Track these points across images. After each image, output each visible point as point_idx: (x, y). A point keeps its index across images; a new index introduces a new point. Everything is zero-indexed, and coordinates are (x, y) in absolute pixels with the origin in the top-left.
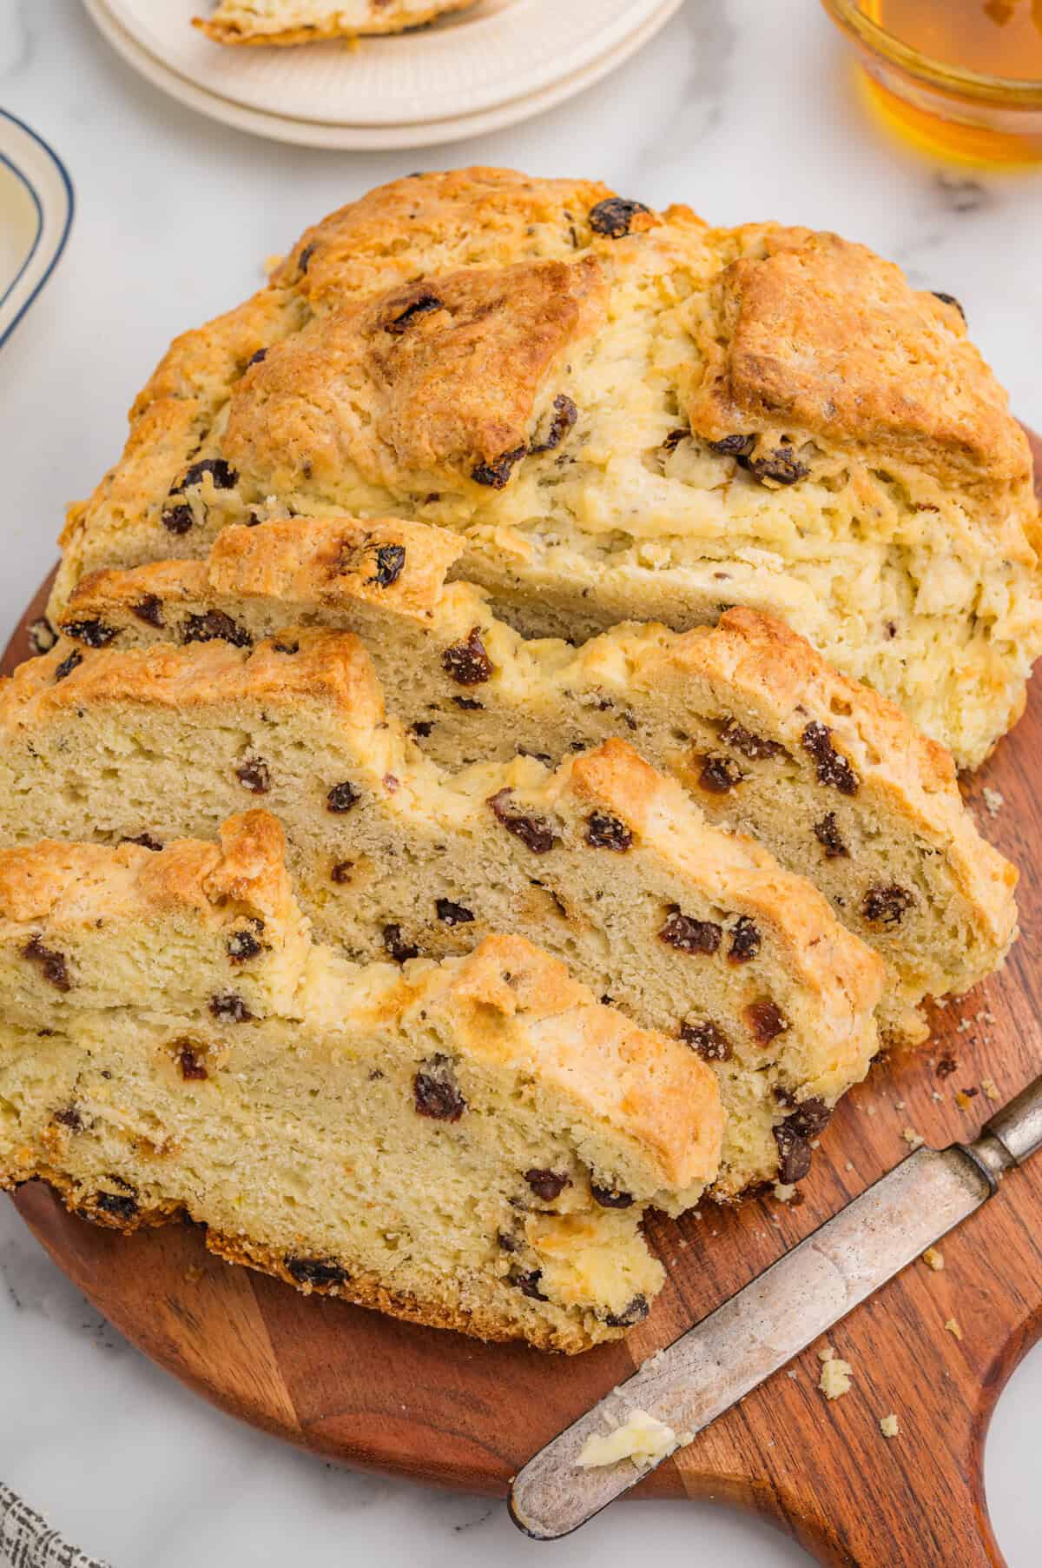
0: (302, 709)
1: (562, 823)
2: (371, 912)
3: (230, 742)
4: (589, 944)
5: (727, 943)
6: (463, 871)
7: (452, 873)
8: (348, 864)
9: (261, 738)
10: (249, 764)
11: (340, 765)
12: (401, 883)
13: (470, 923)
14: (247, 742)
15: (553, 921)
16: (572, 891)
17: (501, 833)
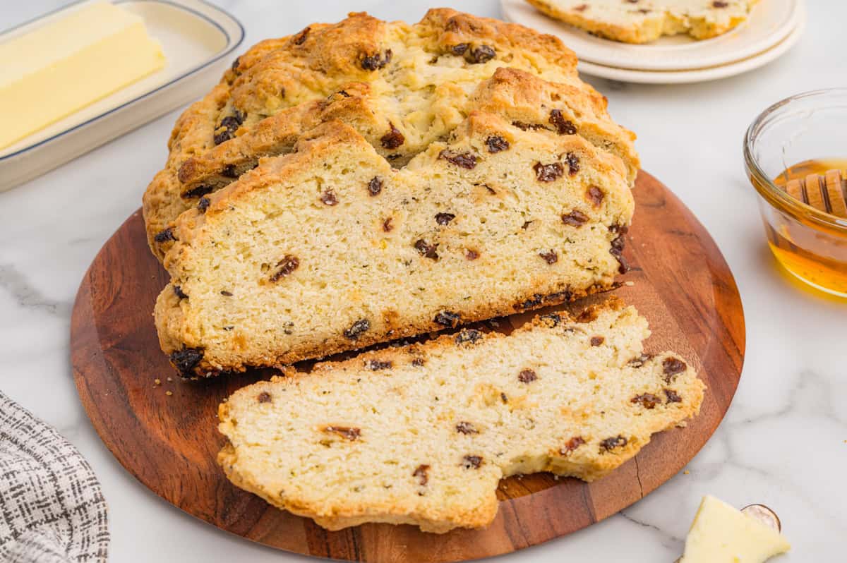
0: (342, 150)
1: (476, 150)
2: (408, 239)
3: (313, 185)
4: (509, 200)
5: (567, 168)
6: (442, 195)
7: (439, 199)
8: (389, 220)
9: (326, 176)
10: (326, 192)
11: (369, 169)
12: (418, 216)
13: (455, 219)
14: (320, 181)
15: (491, 198)
16: (493, 180)
17: (453, 168)
